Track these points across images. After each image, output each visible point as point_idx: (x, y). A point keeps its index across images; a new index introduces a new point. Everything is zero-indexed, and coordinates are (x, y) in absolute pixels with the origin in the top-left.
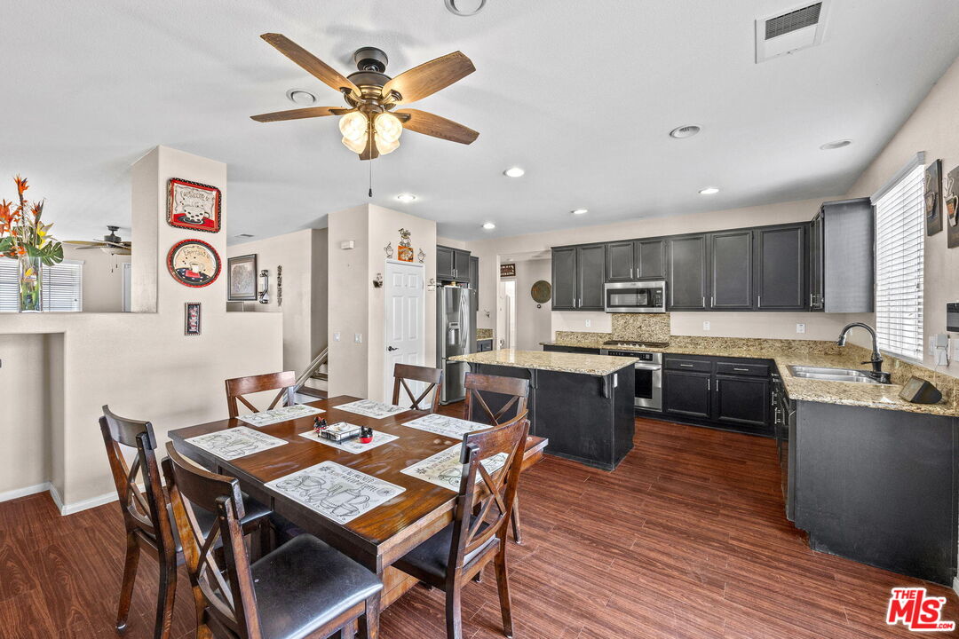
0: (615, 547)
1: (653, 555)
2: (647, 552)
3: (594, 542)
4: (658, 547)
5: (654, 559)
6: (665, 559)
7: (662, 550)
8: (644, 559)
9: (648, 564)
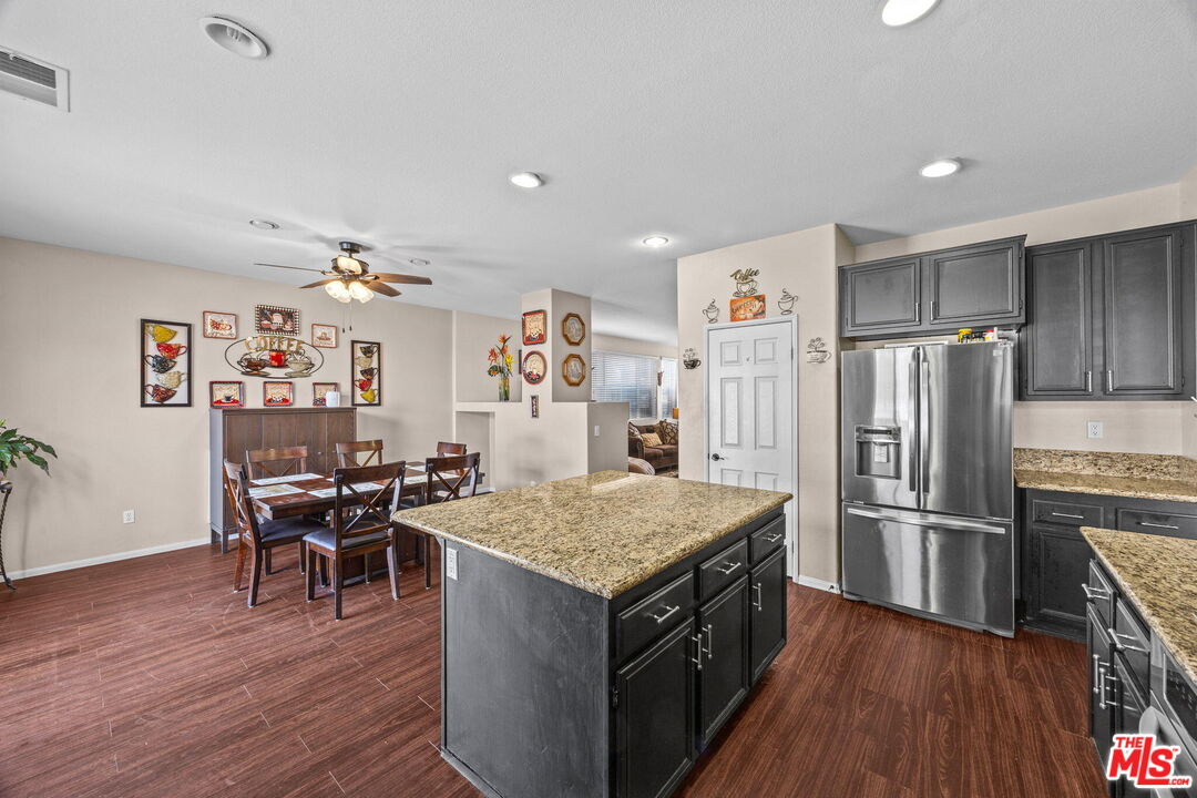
0: (259, 676)
1: (216, 699)
2: (224, 696)
3: (284, 663)
4: (219, 709)
5: (210, 696)
6: (198, 706)
7: (211, 710)
8: (220, 689)
9: (213, 688)
